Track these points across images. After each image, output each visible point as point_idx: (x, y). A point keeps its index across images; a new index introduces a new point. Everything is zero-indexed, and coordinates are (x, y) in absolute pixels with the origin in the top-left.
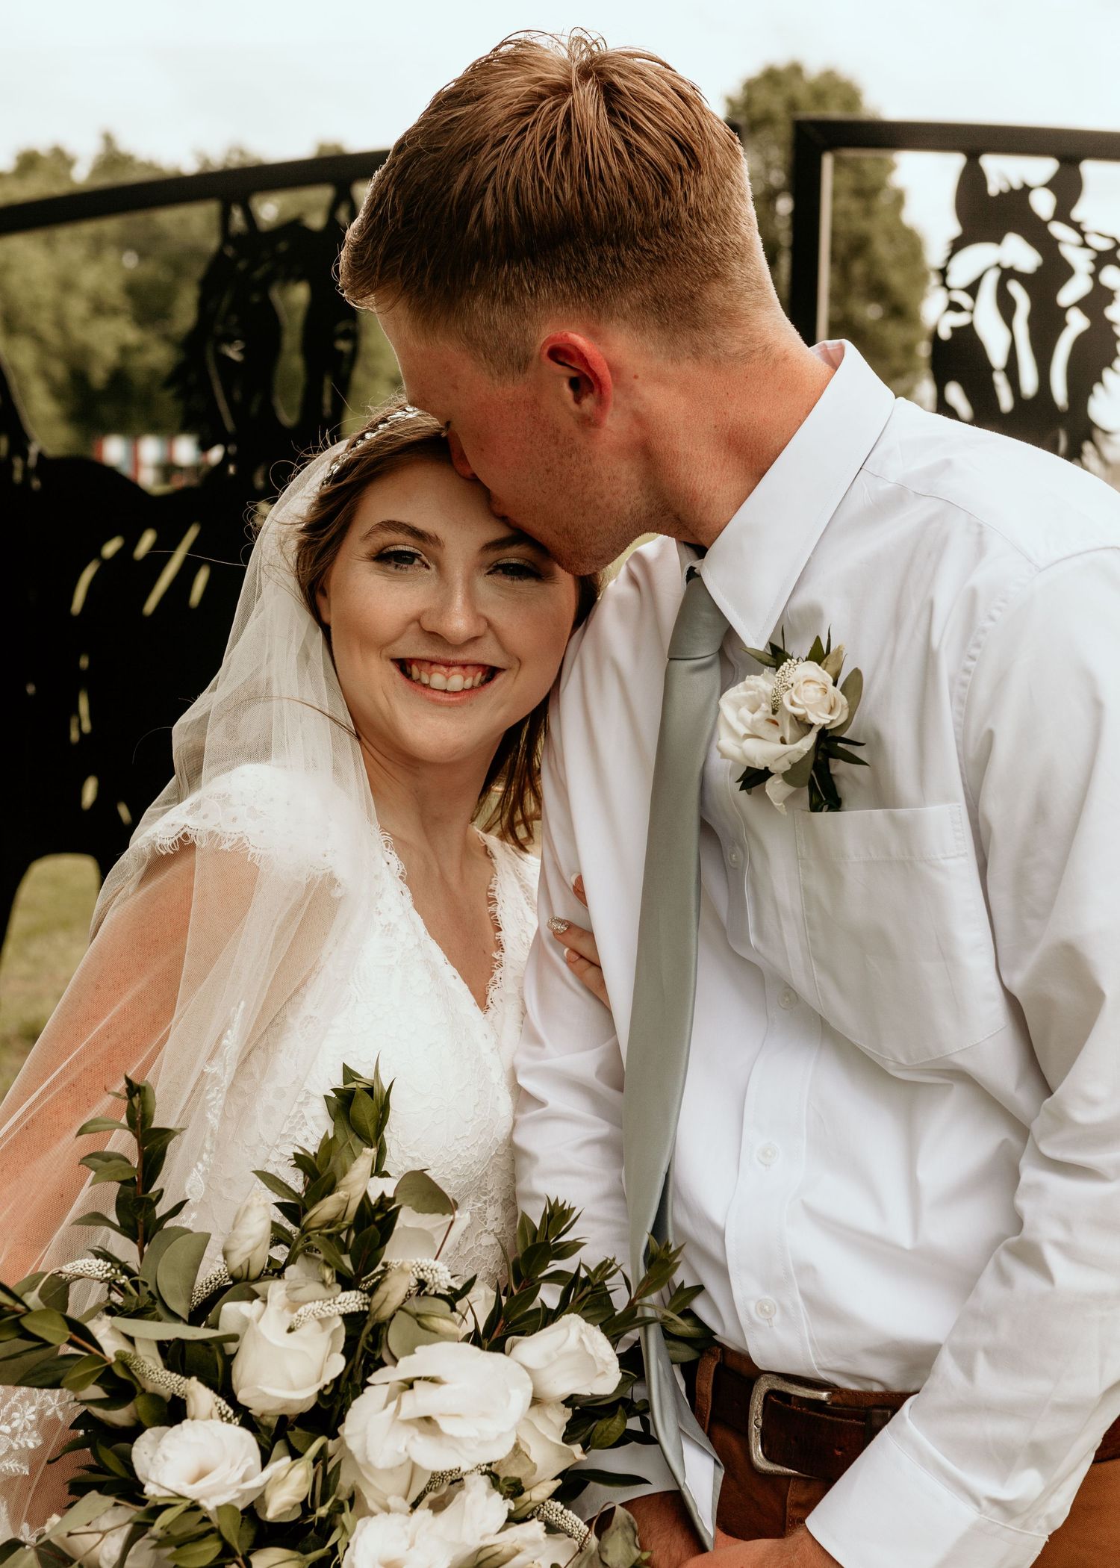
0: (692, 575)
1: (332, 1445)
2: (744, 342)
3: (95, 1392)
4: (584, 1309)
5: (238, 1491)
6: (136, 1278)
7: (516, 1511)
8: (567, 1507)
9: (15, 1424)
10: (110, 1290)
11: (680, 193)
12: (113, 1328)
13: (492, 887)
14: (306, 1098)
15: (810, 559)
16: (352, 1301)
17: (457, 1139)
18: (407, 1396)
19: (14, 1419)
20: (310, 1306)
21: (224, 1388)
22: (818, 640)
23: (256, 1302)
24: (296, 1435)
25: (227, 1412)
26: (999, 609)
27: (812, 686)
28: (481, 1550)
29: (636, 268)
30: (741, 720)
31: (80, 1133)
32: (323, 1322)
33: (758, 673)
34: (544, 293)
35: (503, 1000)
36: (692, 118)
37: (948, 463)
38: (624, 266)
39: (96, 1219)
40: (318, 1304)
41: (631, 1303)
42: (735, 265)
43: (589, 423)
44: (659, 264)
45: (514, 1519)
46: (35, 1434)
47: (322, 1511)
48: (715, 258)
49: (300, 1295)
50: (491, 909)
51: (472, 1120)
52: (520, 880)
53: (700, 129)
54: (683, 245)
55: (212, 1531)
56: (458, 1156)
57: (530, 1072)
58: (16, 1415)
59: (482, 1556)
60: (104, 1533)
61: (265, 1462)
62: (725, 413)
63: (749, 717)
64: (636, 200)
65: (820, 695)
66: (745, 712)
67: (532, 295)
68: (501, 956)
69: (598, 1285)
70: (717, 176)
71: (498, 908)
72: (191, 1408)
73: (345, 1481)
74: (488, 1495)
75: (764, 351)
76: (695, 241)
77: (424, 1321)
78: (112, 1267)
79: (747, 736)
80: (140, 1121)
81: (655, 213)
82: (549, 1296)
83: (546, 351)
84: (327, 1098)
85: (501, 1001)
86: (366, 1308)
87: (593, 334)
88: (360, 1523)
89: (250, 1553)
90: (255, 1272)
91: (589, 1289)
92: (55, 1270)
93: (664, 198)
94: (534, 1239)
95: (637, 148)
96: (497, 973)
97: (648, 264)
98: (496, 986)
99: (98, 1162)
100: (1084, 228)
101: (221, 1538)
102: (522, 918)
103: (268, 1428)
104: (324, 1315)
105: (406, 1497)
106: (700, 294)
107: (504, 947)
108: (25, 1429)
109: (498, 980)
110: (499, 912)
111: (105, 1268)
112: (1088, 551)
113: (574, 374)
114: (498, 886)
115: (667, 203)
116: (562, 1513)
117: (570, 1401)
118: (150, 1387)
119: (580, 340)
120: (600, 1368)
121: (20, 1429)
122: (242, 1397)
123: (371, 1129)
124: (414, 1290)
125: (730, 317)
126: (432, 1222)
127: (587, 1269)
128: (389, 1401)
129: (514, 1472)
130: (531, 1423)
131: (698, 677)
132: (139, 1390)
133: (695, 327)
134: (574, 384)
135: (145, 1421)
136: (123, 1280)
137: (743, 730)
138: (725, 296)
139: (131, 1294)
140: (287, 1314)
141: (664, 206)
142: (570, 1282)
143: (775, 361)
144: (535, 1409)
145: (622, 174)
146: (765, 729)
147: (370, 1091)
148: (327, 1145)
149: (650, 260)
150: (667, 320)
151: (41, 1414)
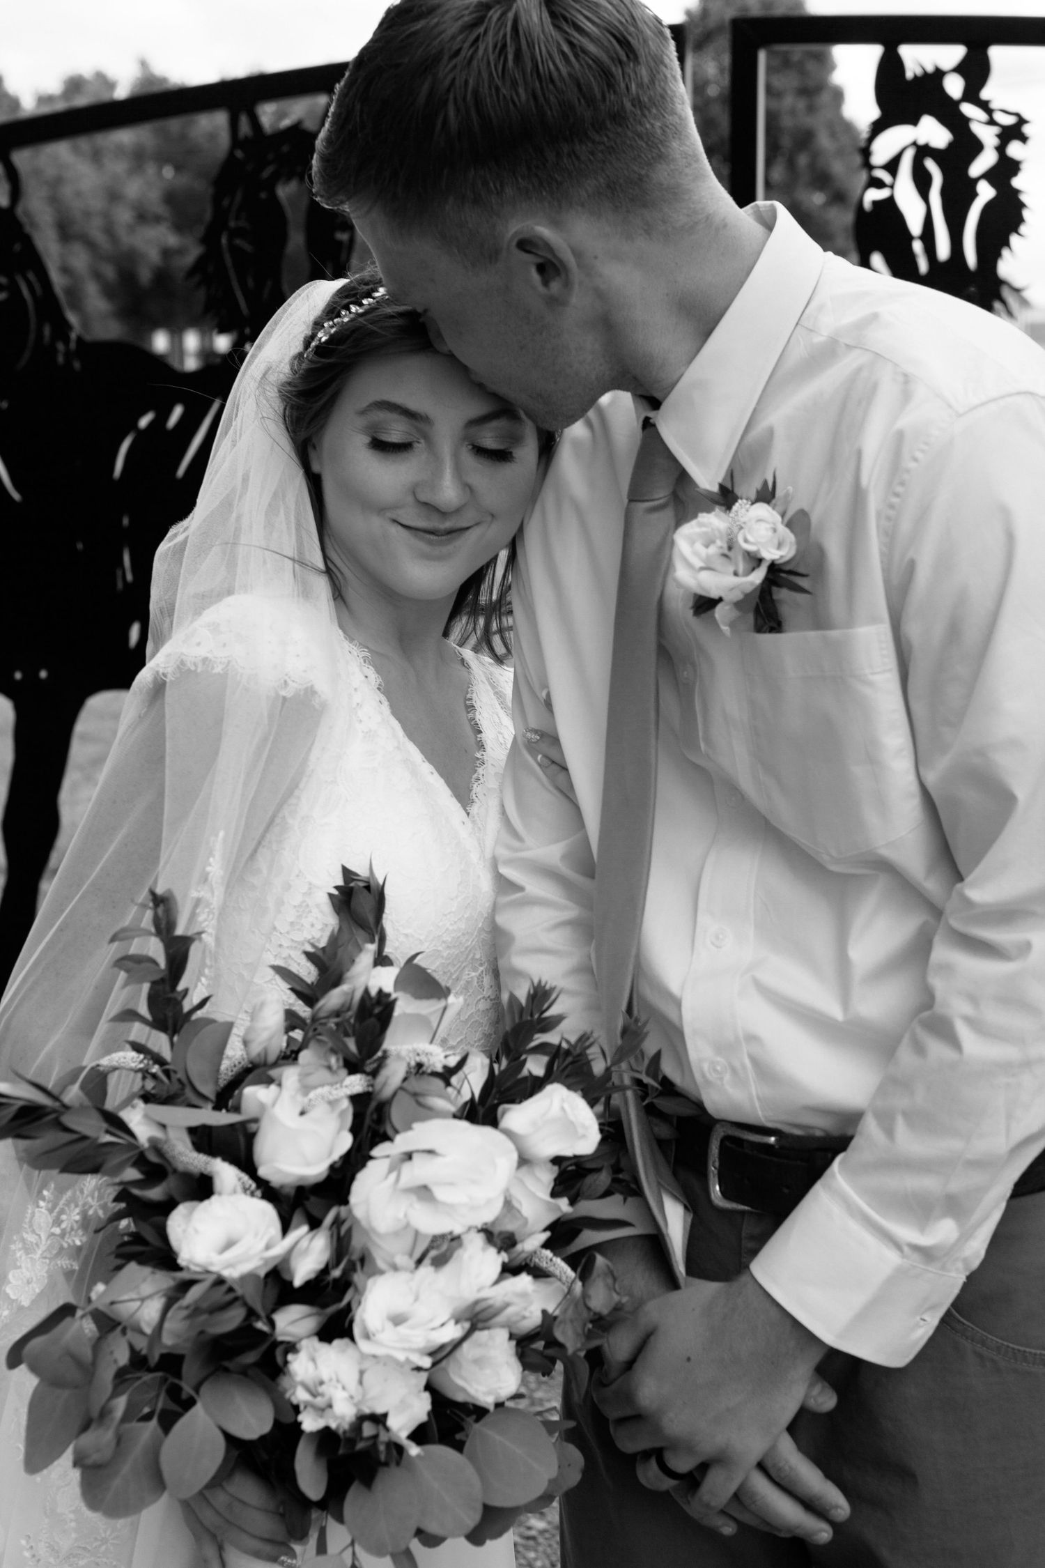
0: (647, 424)
1: (343, 1209)
2: (688, 215)
3: (132, 1174)
4: (567, 1076)
5: (262, 1259)
6: (167, 1067)
7: (510, 1261)
8: (555, 1255)
9: (63, 1226)
10: (144, 1078)
11: (623, 85)
12: (146, 1116)
13: (469, 696)
14: (310, 889)
15: (755, 410)
16: (356, 1083)
17: (445, 915)
18: (406, 1168)
19: (62, 1221)
20: (319, 1091)
21: (247, 1164)
22: (765, 483)
23: (273, 1087)
24: (313, 1203)
25: (251, 1186)
26: (923, 451)
27: (763, 526)
28: (477, 1302)
29: (590, 160)
30: (696, 554)
31: (113, 940)
32: (332, 1103)
33: (709, 511)
34: (509, 191)
35: (486, 794)
36: (625, 12)
37: (875, 317)
38: (578, 158)
39: (129, 1015)
40: (326, 1089)
41: (608, 1070)
42: (675, 144)
43: (555, 302)
44: (610, 153)
45: (510, 1270)
46: (80, 1232)
47: (336, 1273)
48: (658, 141)
49: (312, 1080)
50: (470, 715)
51: (457, 897)
52: (493, 687)
53: (633, 21)
54: (630, 134)
55: (236, 1299)
56: (447, 929)
57: (509, 862)
58: (64, 1217)
59: (478, 1308)
60: (143, 1300)
61: (285, 1229)
62: (676, 282)
63: (703, 551)
64: (584, 98)
65: (770, 533)
66: (699, 546)
67: (498, 193)
68: (483, 755)
69: (580, 1055)
70: (652, 64)
71: (477, 713)
72: (218, 1184)
73: (357, 1243)
74: (484, 1250)
75: (706, 221)
76: (639, 128)
77: (421, 1099)
78: (145, 1058)
79: (702, 569)
80: (164, 928)
81: (602, 107)
82: (535, 1066)
83: (514, 243)
84: (331, 895)
85: (485, 795)
86: (370, 1089)
87: (556, 224)
88: (370, 1282)
89: (274, 1311)
90: (272, 1057)
91: (570, 1059)
92: (93, 1064)
93: (609, 92)
94: (521, 1016)
95: (581, 47)
96: (480, 770)
97: (600, 154)
98: (480, 782)
99: (130, 964)
100: (993, 106)
101: (245, 1304)
102: (498, 721)
103: (287, 1197)
104: (331, 1098)
105: (411, 1255)
106: (647, 176)
107: (485, 746)
108: (72, 1229)
109: (481, 777)
110: (478, 717)
111: (139, 1060)
112: (1003, 397)
113: (539, 260)
114: (474, 695)
115: (612, 97)
116: (551, 1260)
117: (557, 1160)
118: (180, 1168)
119: (545, 231)
120: (581, 1131)
121: (68, 1229)
122: (262, 1172)
123: (371, 919)
124: (413, 1071)
125: (675, 193)
126: (428, 1008)
127: (568, 1042)
128: (390, 1171)
129: (509, 1226)
130: (521, 1182)
131: (655, 516)
132: (169, 1169)
133: (645, 206)
134: (541, 269)
135: (177, 1197)
136: (155, 1069)
137: (698, 563)
138: (668, 175)
139: (162, 1082)
140: (300, 1098)
141: (610, 100)
142: (555, 1053)
143: (717, 229)
144: (524, 1169)
145: (570, 75)
146: (719, 563)
147: (368, 888)
148: (334, 940)
149: (602, 152)
150: (620, 203)
151: (84, 1214)
